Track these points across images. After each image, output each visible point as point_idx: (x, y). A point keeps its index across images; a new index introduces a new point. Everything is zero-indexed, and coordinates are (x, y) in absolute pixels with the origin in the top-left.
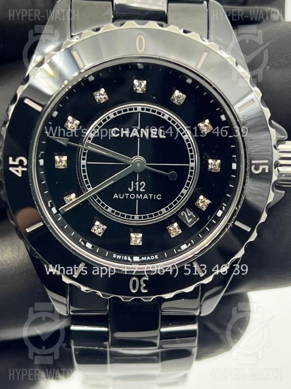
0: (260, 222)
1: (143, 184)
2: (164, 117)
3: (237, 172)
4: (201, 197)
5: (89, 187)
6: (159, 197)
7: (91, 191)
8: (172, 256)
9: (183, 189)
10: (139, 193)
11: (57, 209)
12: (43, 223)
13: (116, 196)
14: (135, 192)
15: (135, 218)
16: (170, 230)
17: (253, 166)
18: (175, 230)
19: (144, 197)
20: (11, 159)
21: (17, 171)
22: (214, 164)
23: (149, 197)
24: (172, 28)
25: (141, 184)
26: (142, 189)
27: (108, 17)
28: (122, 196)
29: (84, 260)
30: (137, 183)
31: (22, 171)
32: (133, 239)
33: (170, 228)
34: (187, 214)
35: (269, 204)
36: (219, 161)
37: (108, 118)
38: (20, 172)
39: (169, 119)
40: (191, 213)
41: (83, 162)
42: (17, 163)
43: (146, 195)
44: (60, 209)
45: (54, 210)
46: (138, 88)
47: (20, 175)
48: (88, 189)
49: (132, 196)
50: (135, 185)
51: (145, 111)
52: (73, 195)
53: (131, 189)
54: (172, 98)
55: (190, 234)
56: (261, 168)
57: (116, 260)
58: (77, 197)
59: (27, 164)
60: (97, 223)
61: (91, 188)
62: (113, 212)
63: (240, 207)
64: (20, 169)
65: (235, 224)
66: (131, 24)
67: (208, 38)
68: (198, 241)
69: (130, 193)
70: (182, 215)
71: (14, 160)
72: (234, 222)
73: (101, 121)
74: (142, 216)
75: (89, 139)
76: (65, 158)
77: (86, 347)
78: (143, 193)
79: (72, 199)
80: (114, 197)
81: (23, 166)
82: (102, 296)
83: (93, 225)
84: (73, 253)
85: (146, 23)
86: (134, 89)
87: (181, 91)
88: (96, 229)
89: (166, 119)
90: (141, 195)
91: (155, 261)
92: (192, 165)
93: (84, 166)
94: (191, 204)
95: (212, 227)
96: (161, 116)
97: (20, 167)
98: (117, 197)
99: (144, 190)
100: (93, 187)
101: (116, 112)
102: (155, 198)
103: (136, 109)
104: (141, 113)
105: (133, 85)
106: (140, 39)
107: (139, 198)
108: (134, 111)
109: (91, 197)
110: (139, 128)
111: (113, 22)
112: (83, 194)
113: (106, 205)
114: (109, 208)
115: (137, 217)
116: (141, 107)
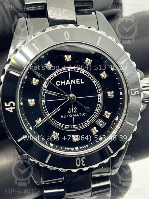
0: (138, 121)
1: (75, 109)
3: (123, 96)
4: (106, 112)
5: (47, 114)
6: (84, 114)
7: (49, 115)
8: (95, 144)
9: (96, 109)
10: (74, 113)
11: (32, 127)
12: (27, 135)
13: (62, 117)
14: (72, 113)
16: (92, 131)
17: (131, 92)
18: (94, 131)
19: (77, 115)
20: (6, 103)
21: (10, 109)
22: (110, 94)
23: (79, 115)
24: (81, 27)
25: (74, 109)
26: (76, 111)
27: (48, 26)
28: (65, 116)
29: (50, 152)
30: (72, 109)
31: (13, 109)
32: (74, 139)
33: (92, 130)
34: (99, 121)
35: (141, 111)
36: (113, 92)
37: (54, 76)
39: (85, 73)
40: (102, 121)
41: (43, 101)
42: (9, 105)
43: (77, 114)
44: (34, 127)
46: (67, 59)
47: (11, 111)
48: (47, 115)
49: (71, 116)
50: (71, 110)
51: (72, 71)
52: (40, 119)
53: (69, 112)
54: (85, 62)
55: (103, 132)
56: (135, 92)
57: (66, 150)
58: (42, 120)
59: (15, 105)
60: (54, 132)
61: (49, 114)
62: (61, 125)
63: (127, 114)
64: (12, 108)
65: (126, 123)
66: (60, 27)
67: (99, 30)
68: (107, 135)
69: (69, 114)
70: (97, 122)
71: (7, 104)
73: (50, 78)
74: (77, 125)
75: (45, 88)
76: (33, 100)
78: (76, 114)
79: (39, 121)
81: (13, 107)
82: (61, 171)
83: (52, 133)
84: (45, 149)
85: (67, 26)
86: (65, 60)
87: (89, 58)
88: (54, 135)
89: (83, 73)
90: (75, 114)
91: (87, 148)
92: (99, 95)
93: (43, 103)
94: (101, 116)
95: (114, 127)
96: (80, 72)
97: (11, 107)
98: (63, 117)
99: (76, 112)
100: (50, 114)
101: (57, 73)
102: (82, 115)
103: (67, 70)
104: (70, 72)
105: (64, 58)
106: (66, 34)
107: (74, 116)
108: (66, 71)
109: (49, 119)
110: (70, 80)
111: (50, 27)
112: (45, 117)
113: (58, 122)
114: (59, 123)
115: (74, 126)
116: (69, 69)
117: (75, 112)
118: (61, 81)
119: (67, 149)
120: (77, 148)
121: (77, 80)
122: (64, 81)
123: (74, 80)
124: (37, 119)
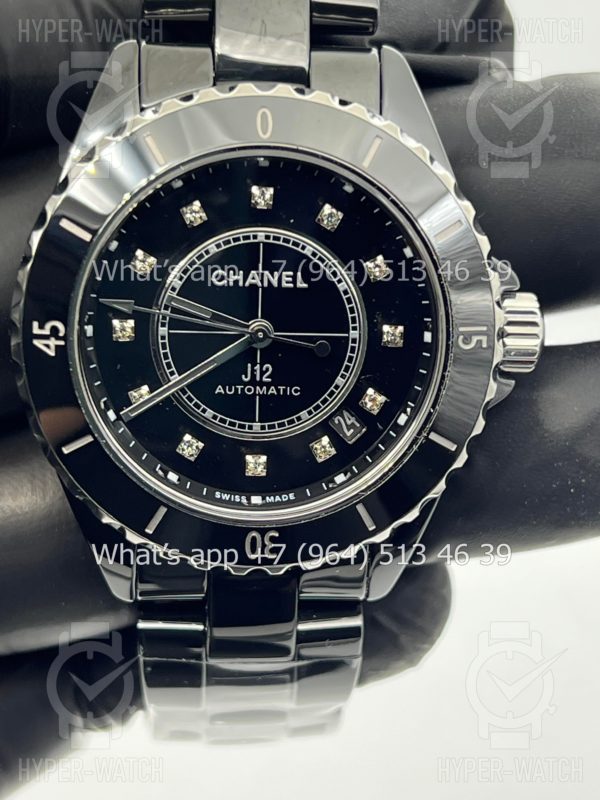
0: (472, 435)
1: (267, 369)
2: (305, 252)
3: (433, 347)
4: (370, 391)
5: (172, 373)
6: (296, 391)
7: (176, 381)
8: (319, 494)
9: (339, 377)
10: (261, 384)
11: (117, 413)
12: (94, 437)
13: (219, 390)
14: (253, 382)
15: (254, 428)
16: (316, 449)
17: (461, 337)
18: (323, 448)
19: (270, 392)
20: (35, 324)
21: (48, 346)
22: (392, 333)
23: (278, 391)
24: (316, 96)
25: (264, 369)
26: (267, 377)
27: (206, 75)
28: (230, 390)
29: (165, 501)
30: (258, 367)
31: (57, 347)
32: (251, 466)
33: (316, 446)
34: (345, 421)
35: (488, 402)
36: (401, 329)
37: (207, 252)
38: (53, 347)
39: (314, 254)
40: (353, 420)
41: (163, 331)
42: (46, 331)
43: (273, 387)
44: (121, 413)
45: (112, 415)
46: (259, 201)
47: (52, 353)
48: (171, 378)
50: (253, 371)
51: (271, 241)
52: (145, 389)
53: (246, 377)
54: (319, 217)
55: (351, 457)
56: (475, 339)
57: (221, 502)
58: (151, 391)
59: (65, 334)
60: (187, 437)
61: (177, 375)
62: (215, 417)
63: (438, 408)
64: (53, 342)
65: (430, 437)
66: (247, 89)
67: (381, 113)
68: (365, 467)
69: (246, 384)
70: (337, 422)
71: (41, 327)
72: (428, 434)
73: (194, 258)
74: (266, 424)
75: (173, 289)
76: (131, 323)
77: (165, 659)
78: (268, 385)
79: (142, 396)
80: (217, 391)
81: (58, 338)
83: (180, 440)
84: (146, 489)
85: (274, 86)
86: (253, 202)
87: (334, 206)
88: (185, 447)
89: (309, 254)
90: (265, 388)
91: (289, 504)
92: (354, 334)
93: (163, 338)
94: (353, 403)
95: (390, 443)
96: (299, 249)
97: (53, 339)
98: (222, 391)
99: (270, 380)
100: (180, 375)
101: (221, 241)
102: (288, 393)
103: (255, 237)
104: (264, 244)
105: (250, 195)
106: (264, 115)
107: (261, 393)
108: (252, 240)
109: (177, 392)
111: (214, 85)
112: (162, 386)
113: (203, 406)
114: (209, 410)
115: (257, 426)
116: (263, 234)
117: (264, 379)
119: (223, 498)
120: (256, 500)
124: (137, 386)
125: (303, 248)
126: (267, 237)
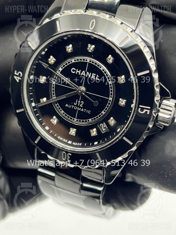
1: (82, 103)
2: (100, 69)
4: (112, 118)
5: (54, 96)
6: (89, 112)
7: (55, 98)
9: (103, 111)
10: (79, 107)
12: (24, 110)
13: (67, 105)
15: (75, 120)
17: (140, 109)
18: (94, 132)
19: (82, 110)
20: (16, 71)
22: (122, 102)
23: (84, 110)
24: (112, 20)
25: (81, 103)
26: (82, 105)
28: (70, 106)
29: (40, 135)
30: (79, 101)
31: (19, 80)
32: (71, 131)
33: (91, 131)
34: (103, 126)
37: (71, 62)
39: (103, 70)
40: (106, 126)
41: (54, 83)
42: (18, 74)
43: (82, 109)
44: (36, 104)
45: (33, 104)
48: (53, 98)
49: (75, 108)
50: (78, 103)
51: (91, 63)
53: (75, 103)
54: (107, 59)
56: (145, 111)
57: (59, 140)
58: (47, 99)
59: (22, 77)
60: (54, 117)
62: (64, 113)
63: (127, 129)
66: (91, 12)
69: (75, 106)
70: (101, 125)
72: (123, 137)
73: (67, 63)
74: (78, 120)
75: (59, 71)
79: (44, 100)
80: (66, 106)
83: (52, 118)
85: (100, 13)
86: (87, 49)
87: (112, 56)
88: (53, 120)
89: (102, 70)
90: (80, 108)
92: (111, 99)
93: (54, 85)
97: (19, 77)
98: (67, 106)
99: (82, 106)
101: (76, 59)
102: (87, 112)
103: (86, 60)
104: (89, 63)
105: (87, 47)
107: (79, 110)
108: (85, 61)
110: (86, 71)
112: (50, 99)
113: (61, 109)
114: (63, 111)
115: (76, 119)
116: (89, 60)
118: (77, 70)
120: (70, 142)
121: (93, 74)
122: (80, 70)
123: (90, 73)
124: (42, 98)
125: (100, 67)
126: (90, 61)
